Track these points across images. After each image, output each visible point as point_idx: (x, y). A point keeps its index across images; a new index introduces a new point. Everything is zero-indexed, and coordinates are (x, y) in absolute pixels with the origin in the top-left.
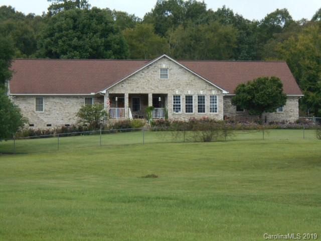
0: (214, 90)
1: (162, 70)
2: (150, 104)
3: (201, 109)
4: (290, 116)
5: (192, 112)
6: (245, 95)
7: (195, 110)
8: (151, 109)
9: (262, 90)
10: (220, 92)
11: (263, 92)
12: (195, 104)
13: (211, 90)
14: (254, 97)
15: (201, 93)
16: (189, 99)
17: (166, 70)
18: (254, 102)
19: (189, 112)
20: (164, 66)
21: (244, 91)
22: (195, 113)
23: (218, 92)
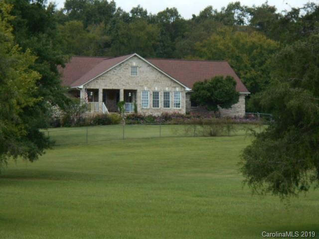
0: (178, 87)
1: (133, 67)
2: (122, 99)
3: (167, 104)
4: (238, 112)
5: (158, 107)
6: (205, 92)
7: (161, 105)
8: (123, 103)
9: (219, 88)
10: (183, 89)
11: (221, 90)
12: (161, 99)
13: (175, 87)
14: (212, 95)
15: (167, 89)
16: (156, 95)
17: (136, 67)
18: (213, 98)
19: (156, 107)
20: (134, 64)
21: (203, 89)
22: (161, 108)
23: (181, 89)
